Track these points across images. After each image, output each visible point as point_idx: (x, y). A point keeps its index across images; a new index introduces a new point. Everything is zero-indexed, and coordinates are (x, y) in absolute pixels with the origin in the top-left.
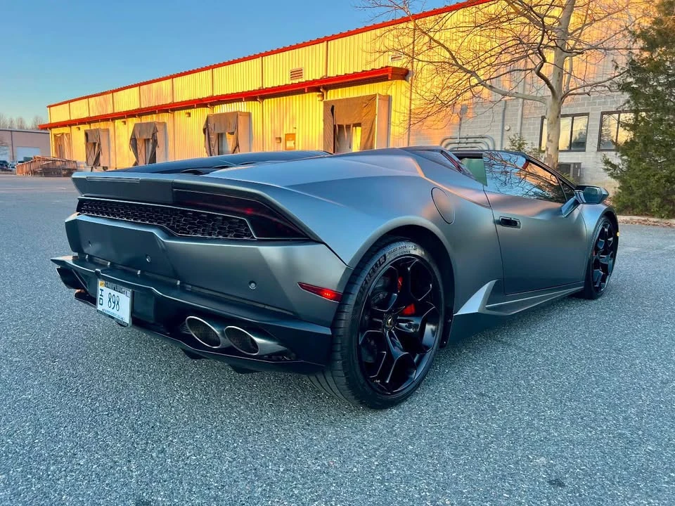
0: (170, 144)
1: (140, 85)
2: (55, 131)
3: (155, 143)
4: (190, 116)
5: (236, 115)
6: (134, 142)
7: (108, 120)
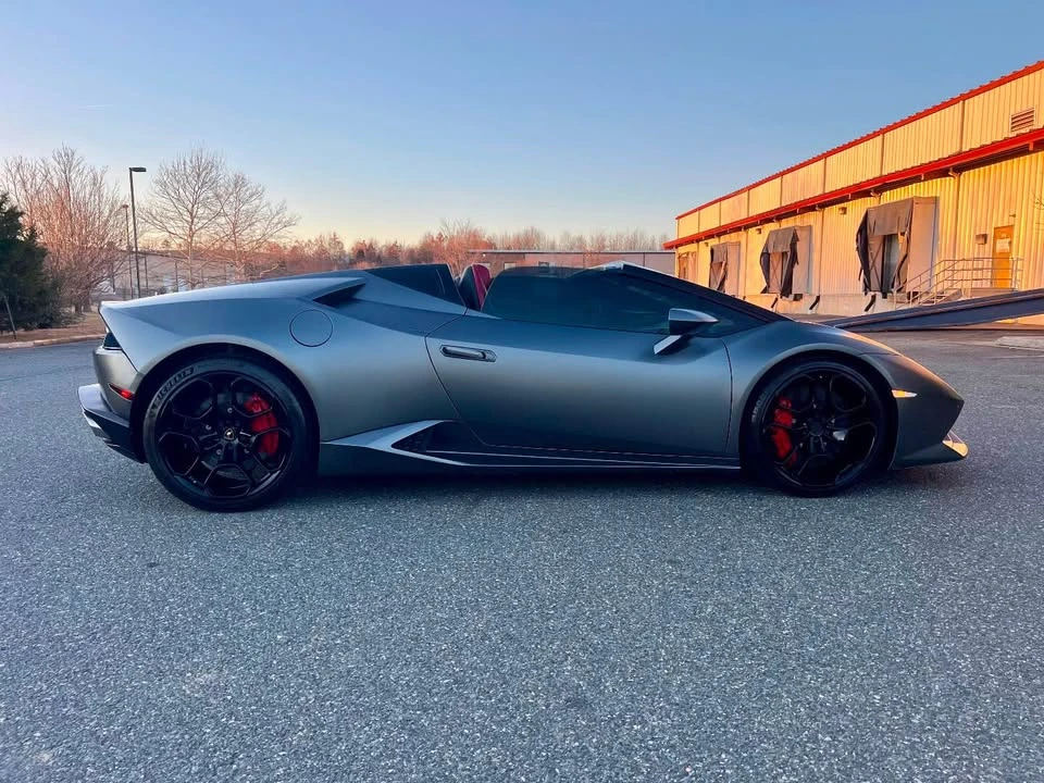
0: (816, 257)
1: (782, 174)
2: (682, 250)
3: (794, 259)
4: (845, 213)
5: (911, 203)
6: (766, 258)
7: (739, 229)
